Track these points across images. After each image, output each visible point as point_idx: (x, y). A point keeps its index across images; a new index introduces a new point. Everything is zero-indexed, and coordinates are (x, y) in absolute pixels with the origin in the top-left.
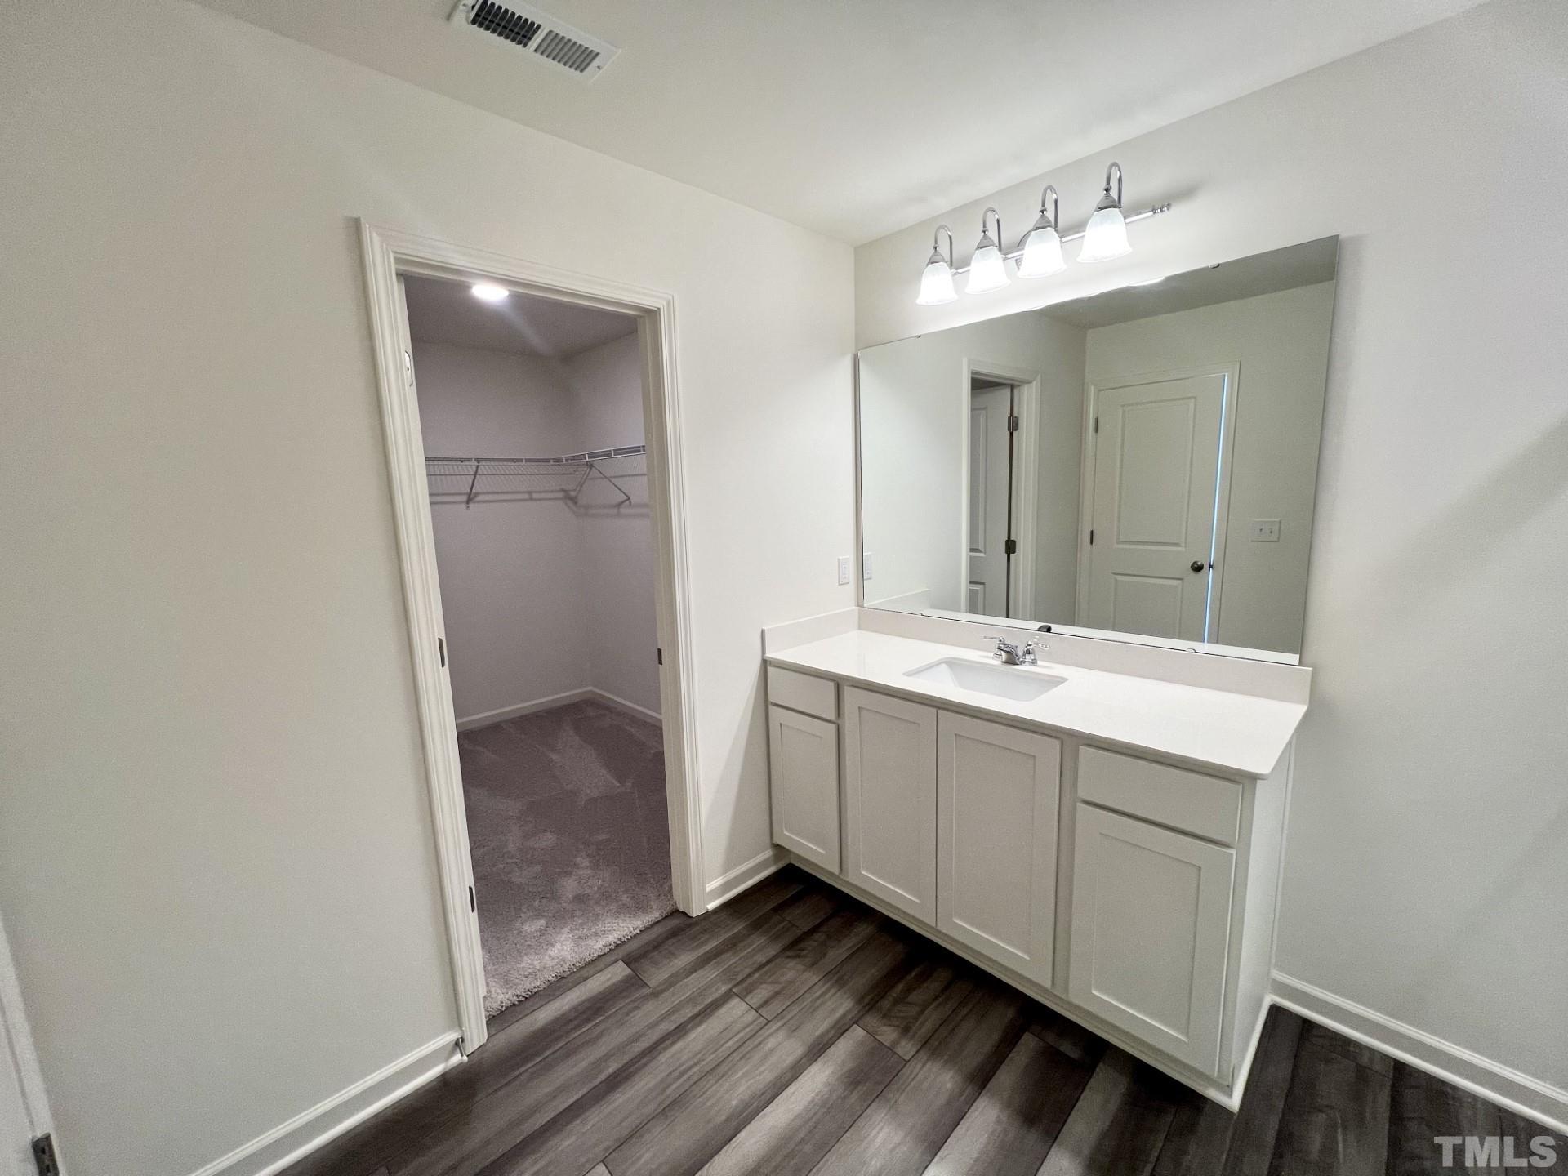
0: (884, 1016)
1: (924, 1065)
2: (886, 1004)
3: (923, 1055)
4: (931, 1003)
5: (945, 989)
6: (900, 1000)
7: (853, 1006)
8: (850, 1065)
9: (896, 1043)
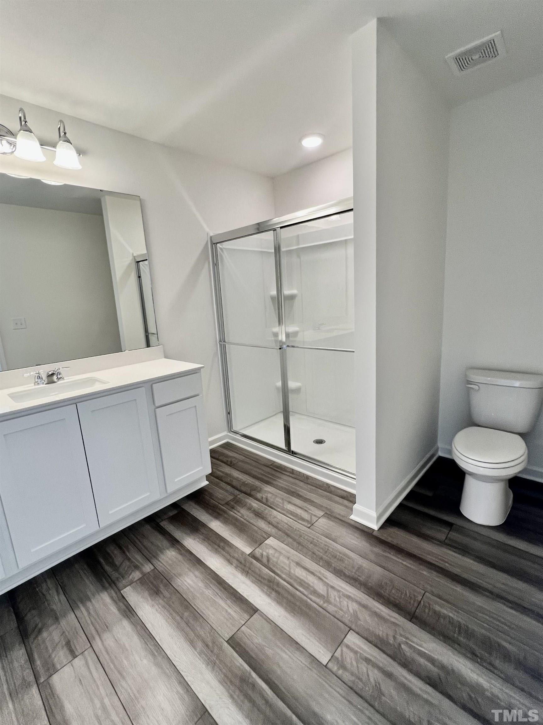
0: (123, 577)
1: (159, 561)
2: (114, 575)
3: (155, 561)
4: (126, 555)
5: (120, 548)
6: (116, 568)
7: (108, 592)
8: (146, 594)
9: (142, 572)
